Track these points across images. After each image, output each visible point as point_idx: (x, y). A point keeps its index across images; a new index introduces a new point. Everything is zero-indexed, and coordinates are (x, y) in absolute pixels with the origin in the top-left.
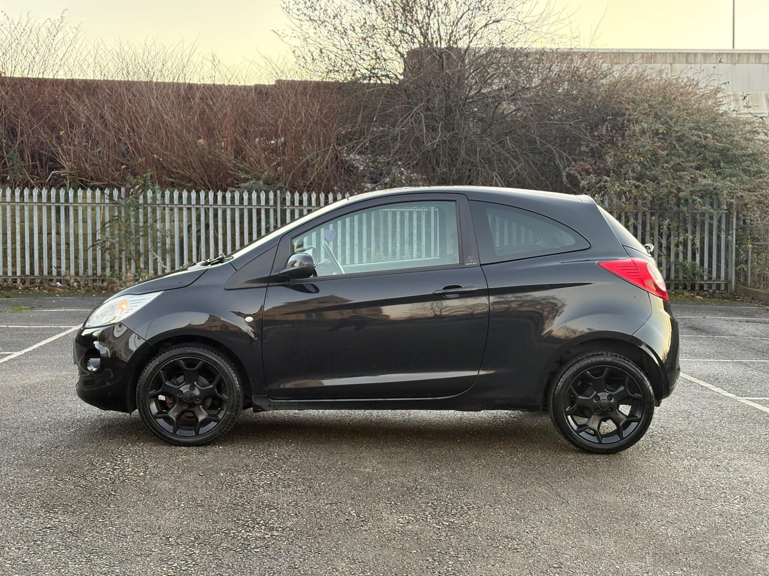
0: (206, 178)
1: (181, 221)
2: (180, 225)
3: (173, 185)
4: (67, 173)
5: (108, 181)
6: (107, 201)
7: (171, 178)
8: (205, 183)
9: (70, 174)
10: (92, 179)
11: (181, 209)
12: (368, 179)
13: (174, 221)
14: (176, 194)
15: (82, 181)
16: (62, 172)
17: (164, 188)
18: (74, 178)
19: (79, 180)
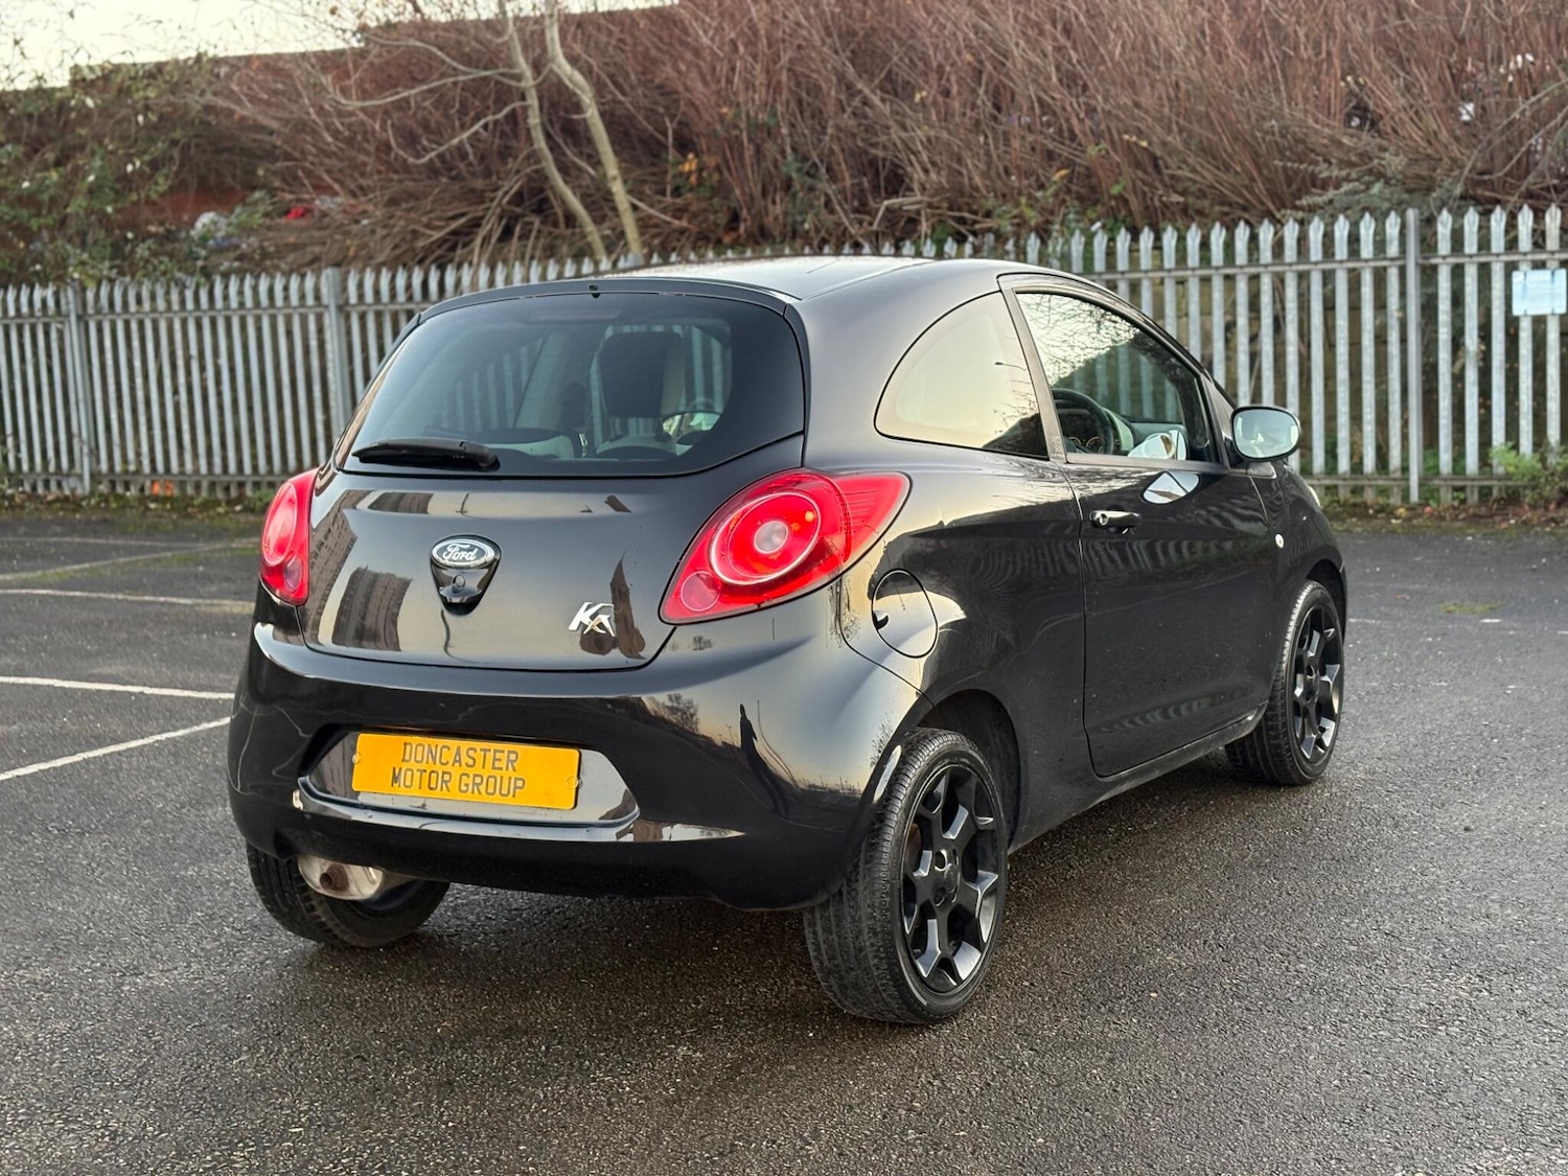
1: (1206, 312)
2: (1203, 326)
3: (1186, 215)
4: (920, 202)
7: (1181, 193)
9: (929, 205)
11: (1206, 281)
13: (1187, 315)
15: (962, 221)
16: (907, 202)
17: (1162, 225)
18: (940, 215)
19: (954, 218)
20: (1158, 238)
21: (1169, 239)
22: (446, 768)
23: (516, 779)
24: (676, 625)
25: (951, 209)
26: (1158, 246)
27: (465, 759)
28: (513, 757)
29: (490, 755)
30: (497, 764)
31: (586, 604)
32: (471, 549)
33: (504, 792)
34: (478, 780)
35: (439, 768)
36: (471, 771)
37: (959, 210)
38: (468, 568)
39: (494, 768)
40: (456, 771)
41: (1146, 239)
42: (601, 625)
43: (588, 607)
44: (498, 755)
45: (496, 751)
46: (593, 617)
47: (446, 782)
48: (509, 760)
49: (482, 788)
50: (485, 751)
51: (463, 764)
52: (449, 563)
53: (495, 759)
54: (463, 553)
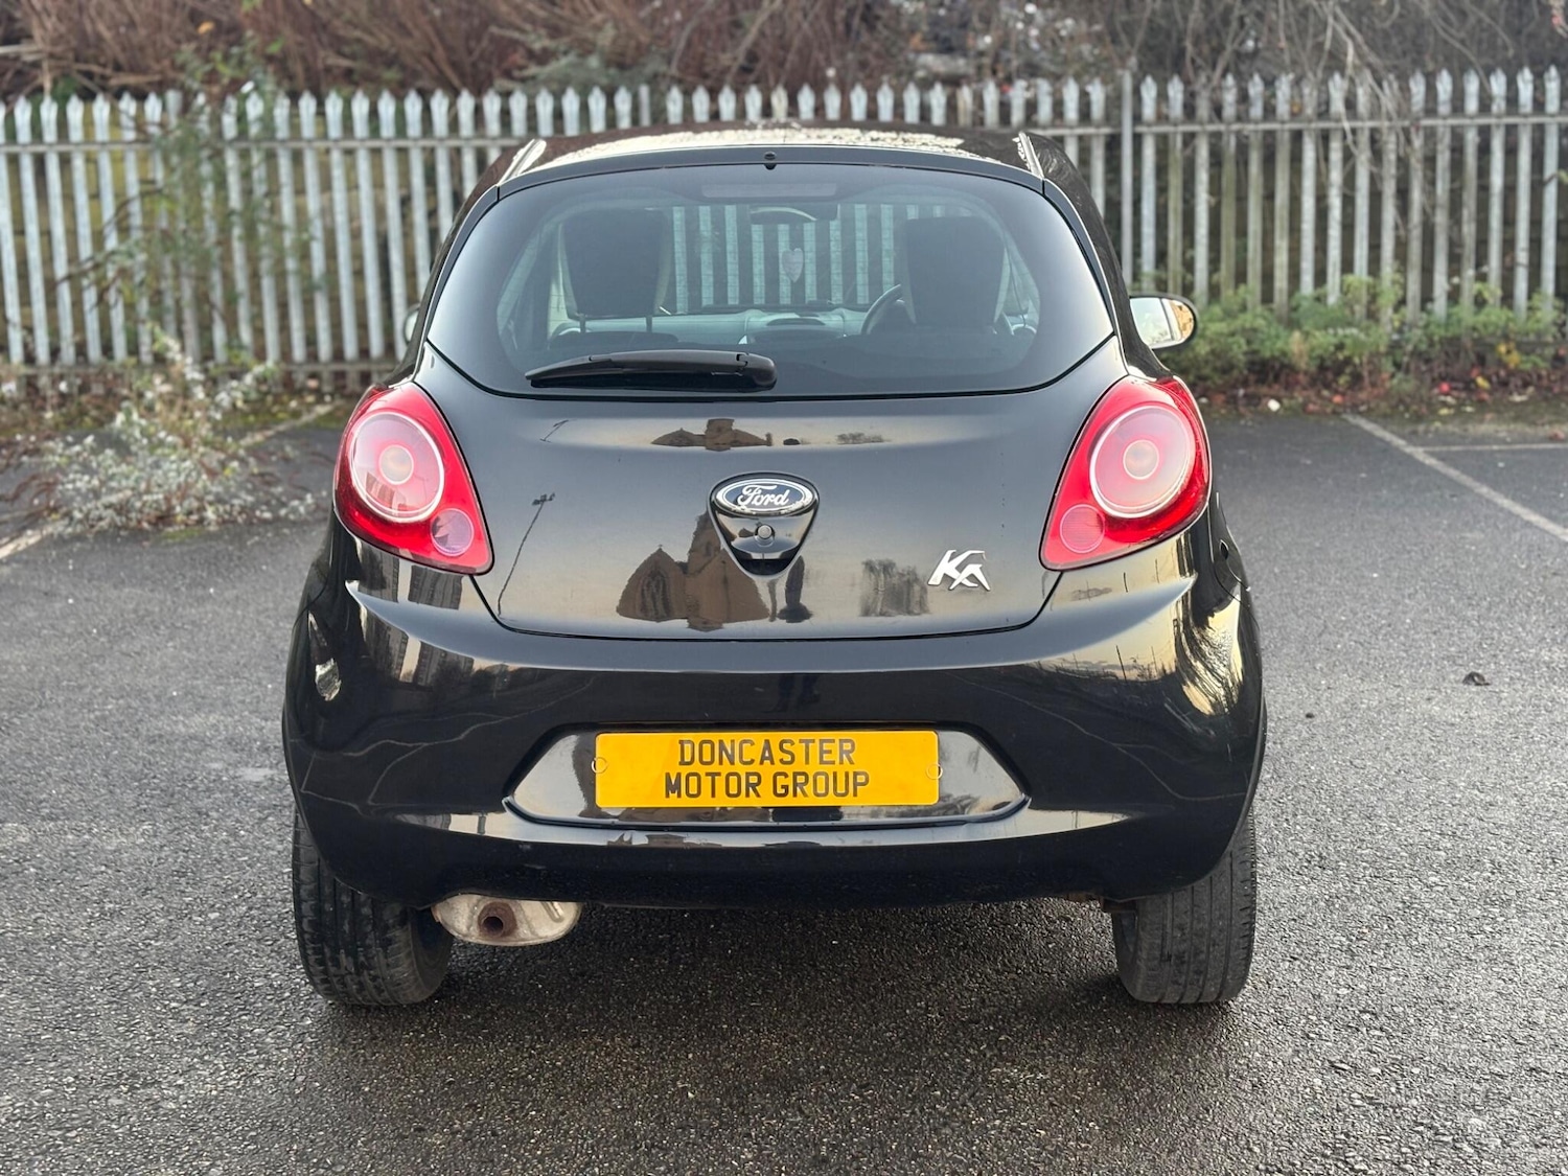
0: (440, 53)
3: (349, 80)
4: (38, 52)
5: (161, 72)
6: (130, 135)
7: (344, 56)
8: (441, 72)
9: (52, 56)
10: (118, 68)
11: (376, 153)
12: (924, 40)
14: (360, 106)
15: (89, 75)
16: (26, 51)
17: (323, 88)
18: (63, 68)
19: (80, 72)
20: (321, 104)
21: (334, 106)
22: (750, 768)
23: (856, 774)
24: (1062, 572)
25: (77, 60)
26: (321, 113)
27: (777, 754)
28: (847, 747)
29: (814, 749)
30: (826, 757)
31: (949, 553)
32: (780, 490)
33: (841, 790)
34: (801, 779)
35: (742, 770)
36: (789, 769)
37: (86, 61)
38: (778, 514)
39: (822, 762)
40: (767, 771)
41: (307, 104)
42: (972, 577)
43: (953, 557)
44: (826, 746)
45: (822, 741)
46: (960, 568)
47: (754, 786)
48: (842, 752)
49: (809, 788)
50: (807, 742)
51: (776, 761)
52: (747, 510)
53: (822, 752)
54: (769, 498)
